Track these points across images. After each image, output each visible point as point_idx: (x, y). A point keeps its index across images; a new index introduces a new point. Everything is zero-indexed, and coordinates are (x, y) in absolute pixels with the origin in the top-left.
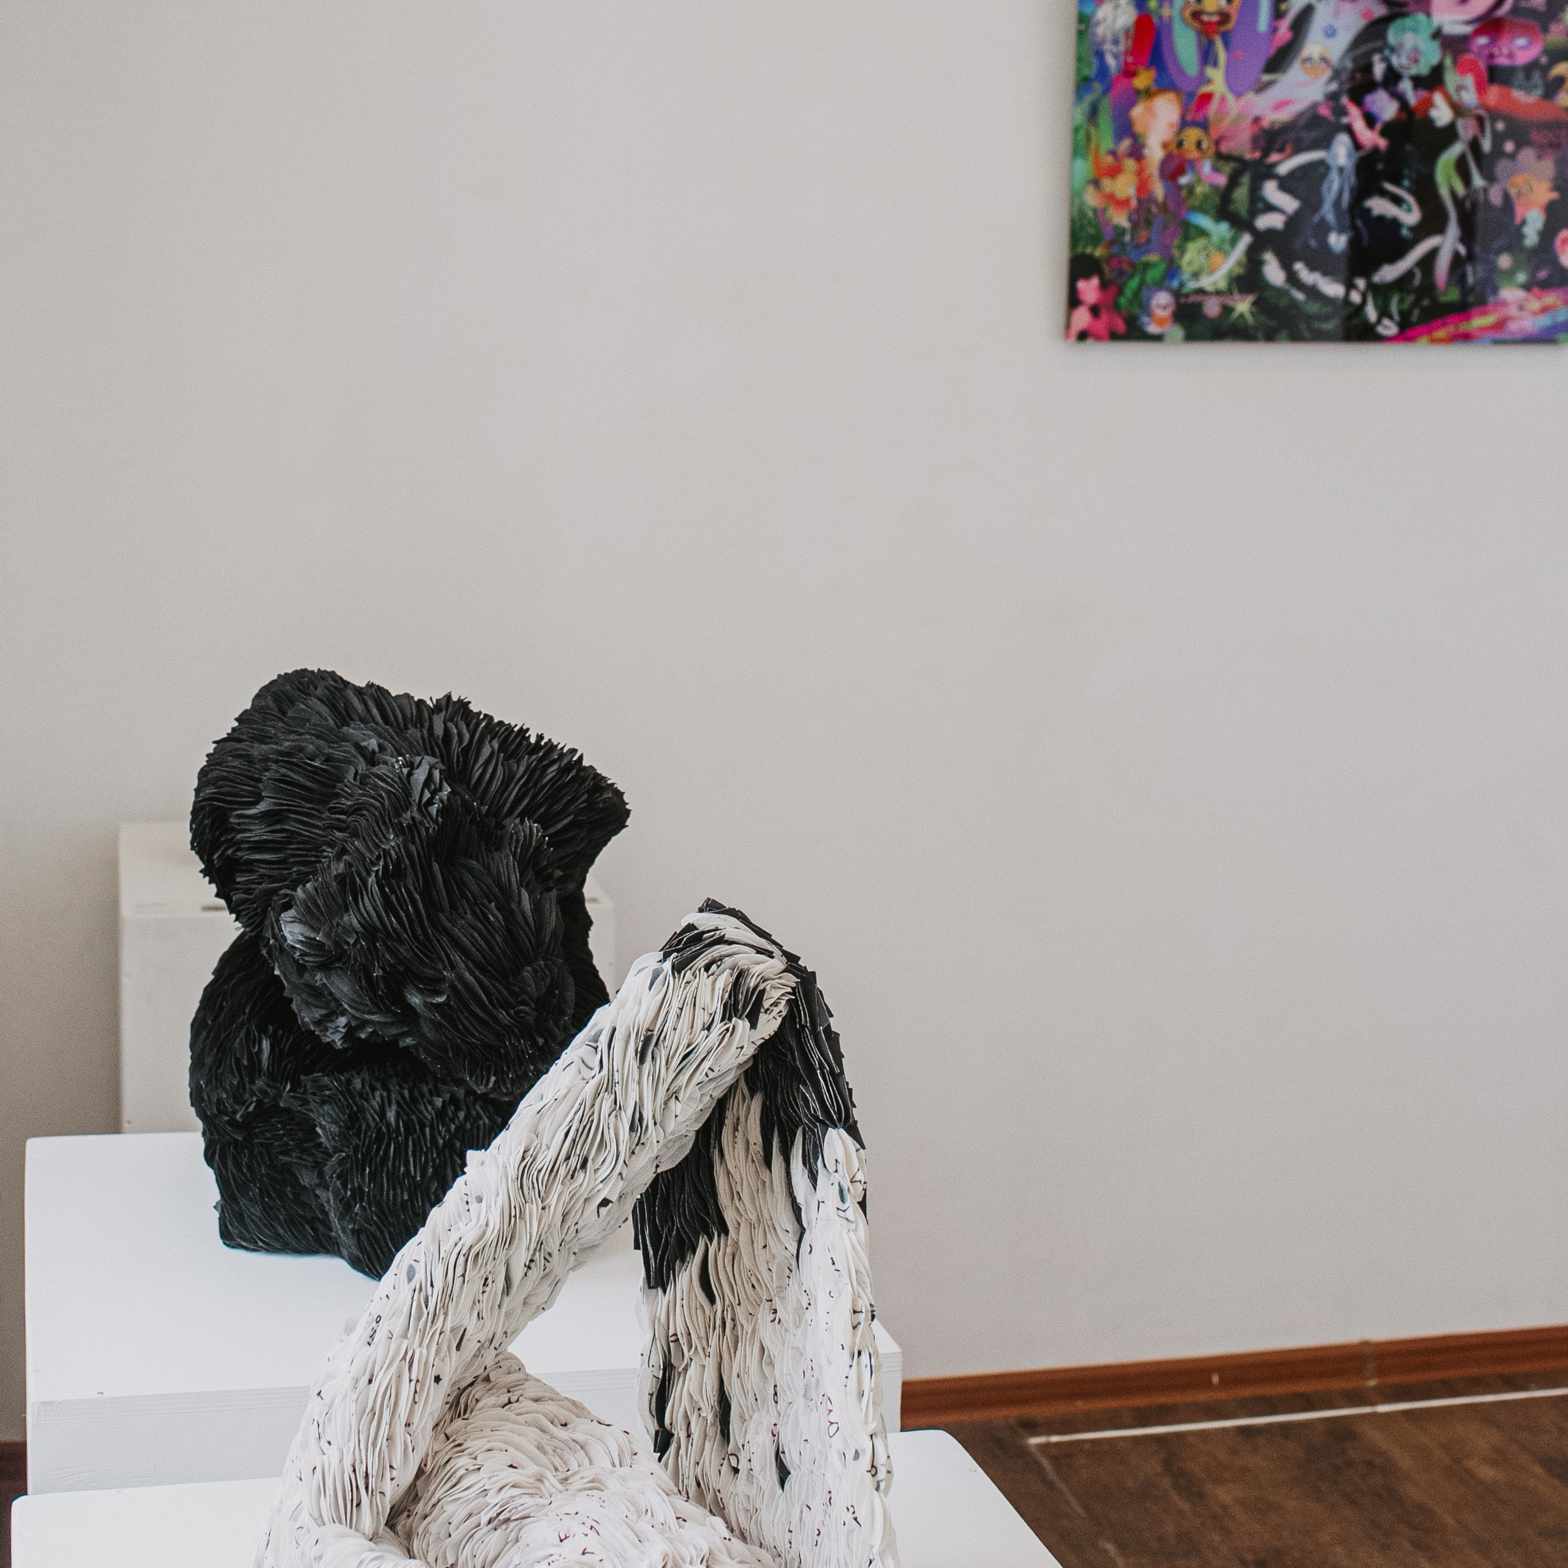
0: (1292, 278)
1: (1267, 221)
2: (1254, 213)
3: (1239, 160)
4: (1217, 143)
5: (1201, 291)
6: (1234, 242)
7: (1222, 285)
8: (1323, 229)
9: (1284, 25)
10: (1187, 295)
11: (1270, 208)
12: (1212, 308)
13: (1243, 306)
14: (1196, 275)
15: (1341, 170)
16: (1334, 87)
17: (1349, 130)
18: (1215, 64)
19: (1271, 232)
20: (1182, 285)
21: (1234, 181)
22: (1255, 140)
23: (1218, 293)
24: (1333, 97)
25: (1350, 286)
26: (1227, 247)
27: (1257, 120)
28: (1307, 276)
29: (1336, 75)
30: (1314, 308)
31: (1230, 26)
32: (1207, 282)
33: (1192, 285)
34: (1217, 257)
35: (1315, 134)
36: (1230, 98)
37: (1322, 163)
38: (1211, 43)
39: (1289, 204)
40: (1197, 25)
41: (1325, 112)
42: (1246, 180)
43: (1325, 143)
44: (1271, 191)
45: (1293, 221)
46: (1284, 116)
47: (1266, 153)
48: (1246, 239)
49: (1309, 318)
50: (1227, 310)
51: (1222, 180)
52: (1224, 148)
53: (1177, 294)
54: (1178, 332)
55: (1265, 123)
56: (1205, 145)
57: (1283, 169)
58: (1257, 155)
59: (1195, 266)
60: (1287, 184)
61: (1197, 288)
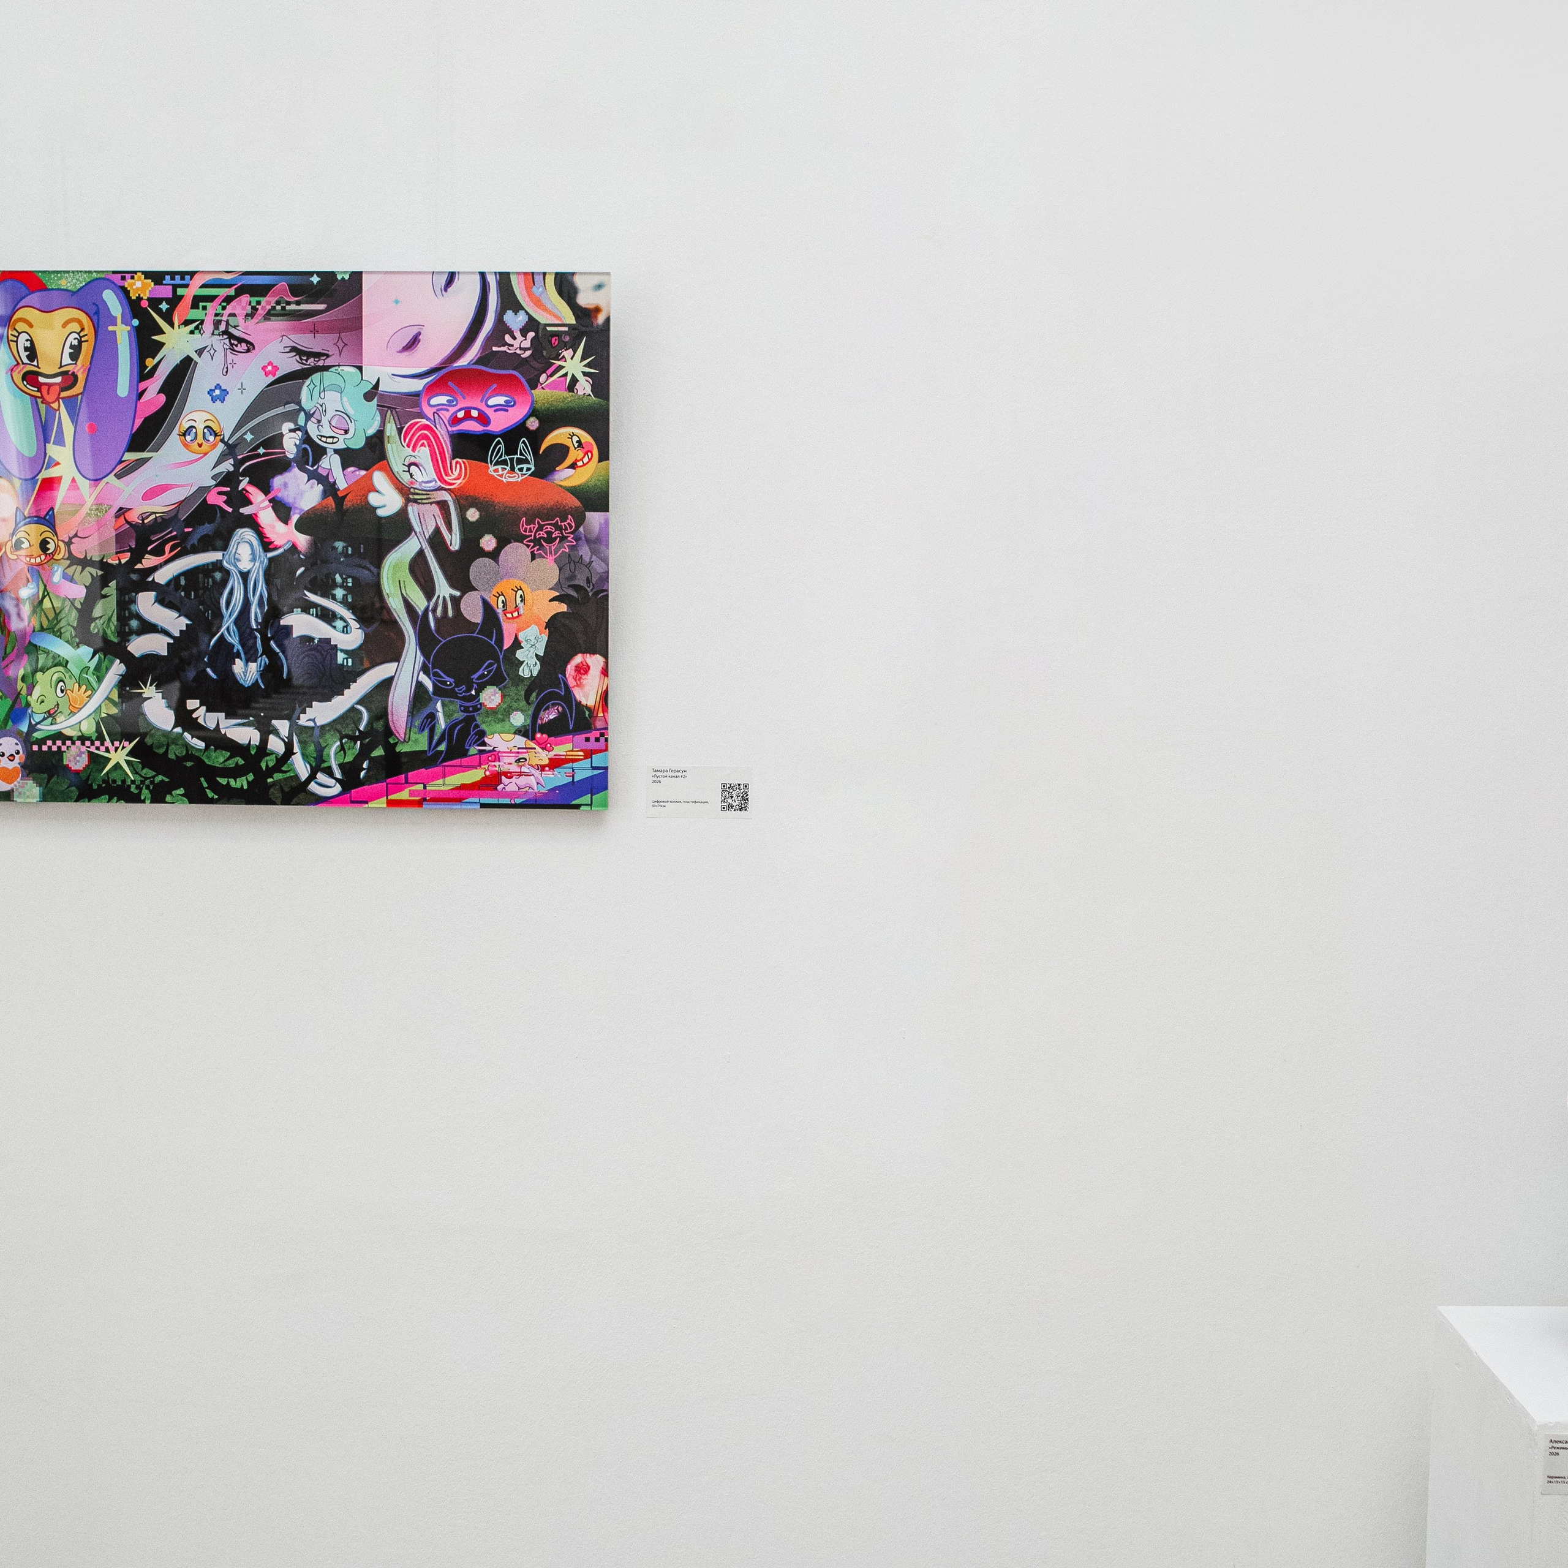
0: (185, 719)
1: (139, 646)
2: (125, 635)
3: (103, 565)
4: (68, 544)
5: (59, 736)
6: (100, 673)
7: (88, 728)
8: (224, 654)
9: (153, 387)
10: (41, 742)
11: (148, 628)
12: (76, 759)
13: (119, 756)
14: (51, 714)
15: (245, 576)
16: (228, 466)
17: (252, 522)
18: (60, 441)
19: (151, 659)
20: (32, 728)
21: (94, 594)
22: (120, 538)
23: (83, 739)
24: (228, 480)
25: (266, 730)
26: (93, 680)
27: (122, 512)
28: (210, 719)
29: (231, 450)
30: (218, 759)
31: (78, 388)
32: (65, 724)
33: (47, 728)
34: (78, 693)
35: (206, 529)
36: (84, 484)
37: (217, 566)
38: (50, 412)
39: (175, 622)
40: (33, 390)
41: (216, 499)
42: (112, 588)
43: (221, 540)
44: (146, 604)
45: (181, 644)
46: (160, 506)
47: (137, 556)
48: (118, 669)
49: (212, 773)
50: (97, 761)
51: (78, 592)
52: (78, 550)
53: (26, 740)
54: (32, 790)
55: (134, 517)
56: (51, 547)
57: (162, 576)
58: (125, 558)
59: (49, 705)
60: (166, 597)
61: (53, 733)
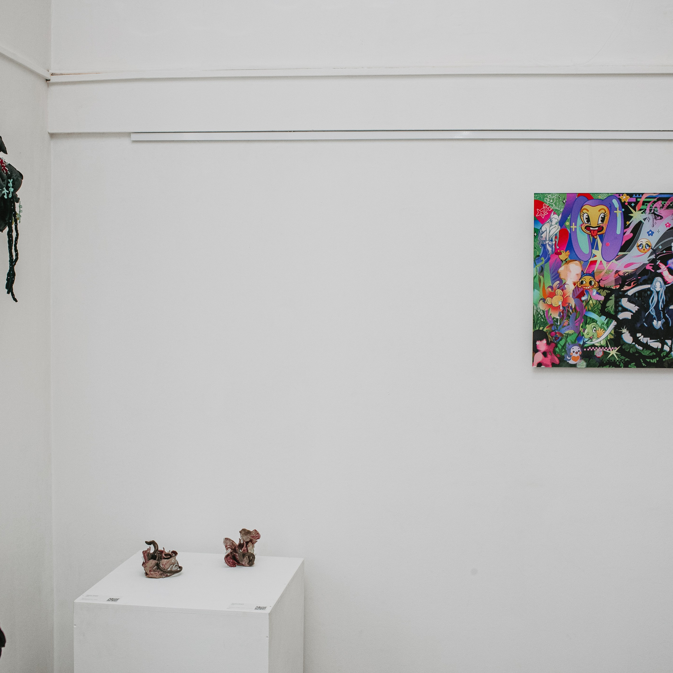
0: (636, 340)
1: (621, 316)
2: (617, 312)
3: (609, 289)
4: (599, 282)
5: (593, 346)
6: (608, 325)
7: (603, 343)
8: (650, 319)
9: (629, 231)
10: (588, 347)
11: (625, 310)
12: (599, 353)
13: (613, 352)
14: (591, 339)
15: (658, 293)
16: (653, 257)
17: (661, 275)
18: (597, 248)
19: (625, 320)
20: (584, 343)
21: (607, 298)
22: (616, 280)
23: (601, 346)
24: (653, 261)
25: (663, 343)
26: (605, 327)
27: (617, 272)
28: (644, 340)
29: (654, 251)
30: (647, 353)
31: (603, 231)
32: (595, 342)
33: (589, 343)
34: (600, 331)
35: (645, 277)
36: (604, 262)
37: (649, 289)
38: (594, 239)
39: (634, 308)
40: (588, 232)
41: (649, 268)
42: (613, 297)
44: (624, 302)
45: (636, 316)
46: (630, 270)
47: (622, 286)
48: (614, 323)
49: (645, 357)
50: (606, 354)
51: (602, 298)
52: (602, 284)
53: (582, 347)
54: (583, 364)
55: (621, 273)
56: (593, 283)
57: (630, 293)
58: (618, 287)
59: (590, 335)
60: (631, 300)
61: (591, 344)
